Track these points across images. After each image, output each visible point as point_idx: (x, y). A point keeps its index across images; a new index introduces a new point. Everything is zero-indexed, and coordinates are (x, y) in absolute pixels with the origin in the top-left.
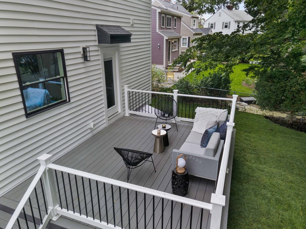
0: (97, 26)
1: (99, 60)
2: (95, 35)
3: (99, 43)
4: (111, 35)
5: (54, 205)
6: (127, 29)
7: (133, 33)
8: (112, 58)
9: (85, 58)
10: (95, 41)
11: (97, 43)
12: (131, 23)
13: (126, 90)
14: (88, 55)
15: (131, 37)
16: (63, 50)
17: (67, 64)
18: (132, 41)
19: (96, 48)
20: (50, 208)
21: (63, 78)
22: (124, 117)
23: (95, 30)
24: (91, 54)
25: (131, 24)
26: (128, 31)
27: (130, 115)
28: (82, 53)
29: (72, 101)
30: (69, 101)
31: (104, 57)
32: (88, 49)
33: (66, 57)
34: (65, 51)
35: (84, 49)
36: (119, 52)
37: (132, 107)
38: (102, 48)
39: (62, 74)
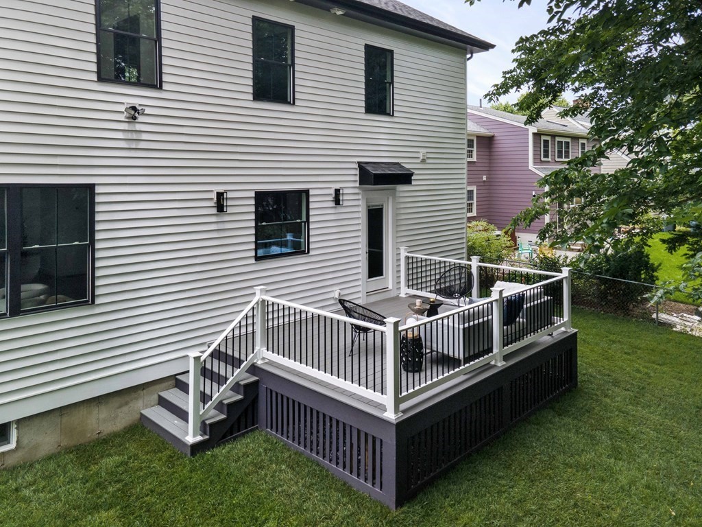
0: (360, 164)
1: (358, 206)
2: (356, 175)
3: (360, 184)
4: (374, 174)
5: (261, 347)
6: (407, 166)
7: (416, 172)
8: (383, 206)
9: (337, 201)
10: (356, 181)
11: (357, 184)
12: (422, 158)
13: (403, 254)
14: (341, 198)
15: (413, 178)
16: (309, 190)
17: (311, 207)
18: (413, 183)
19: (357, 191)
20: (257, 348)
21: (305, 222)
22: (397, 298)
23: (356, 169)
24: (345, 197)
25: (420, 160)
26: (408, 170)
27: (408, 296)
28: (334, 195)
29: (312, 253)
30: (308, 252)
31: (367, 202)
32: (341, 192)
33: (311, 199)
34: (311, 192)
35: (337, 191)
36: (394, 197)
37: (410, 283)
38: (365, 190)
39: (304, 219)
